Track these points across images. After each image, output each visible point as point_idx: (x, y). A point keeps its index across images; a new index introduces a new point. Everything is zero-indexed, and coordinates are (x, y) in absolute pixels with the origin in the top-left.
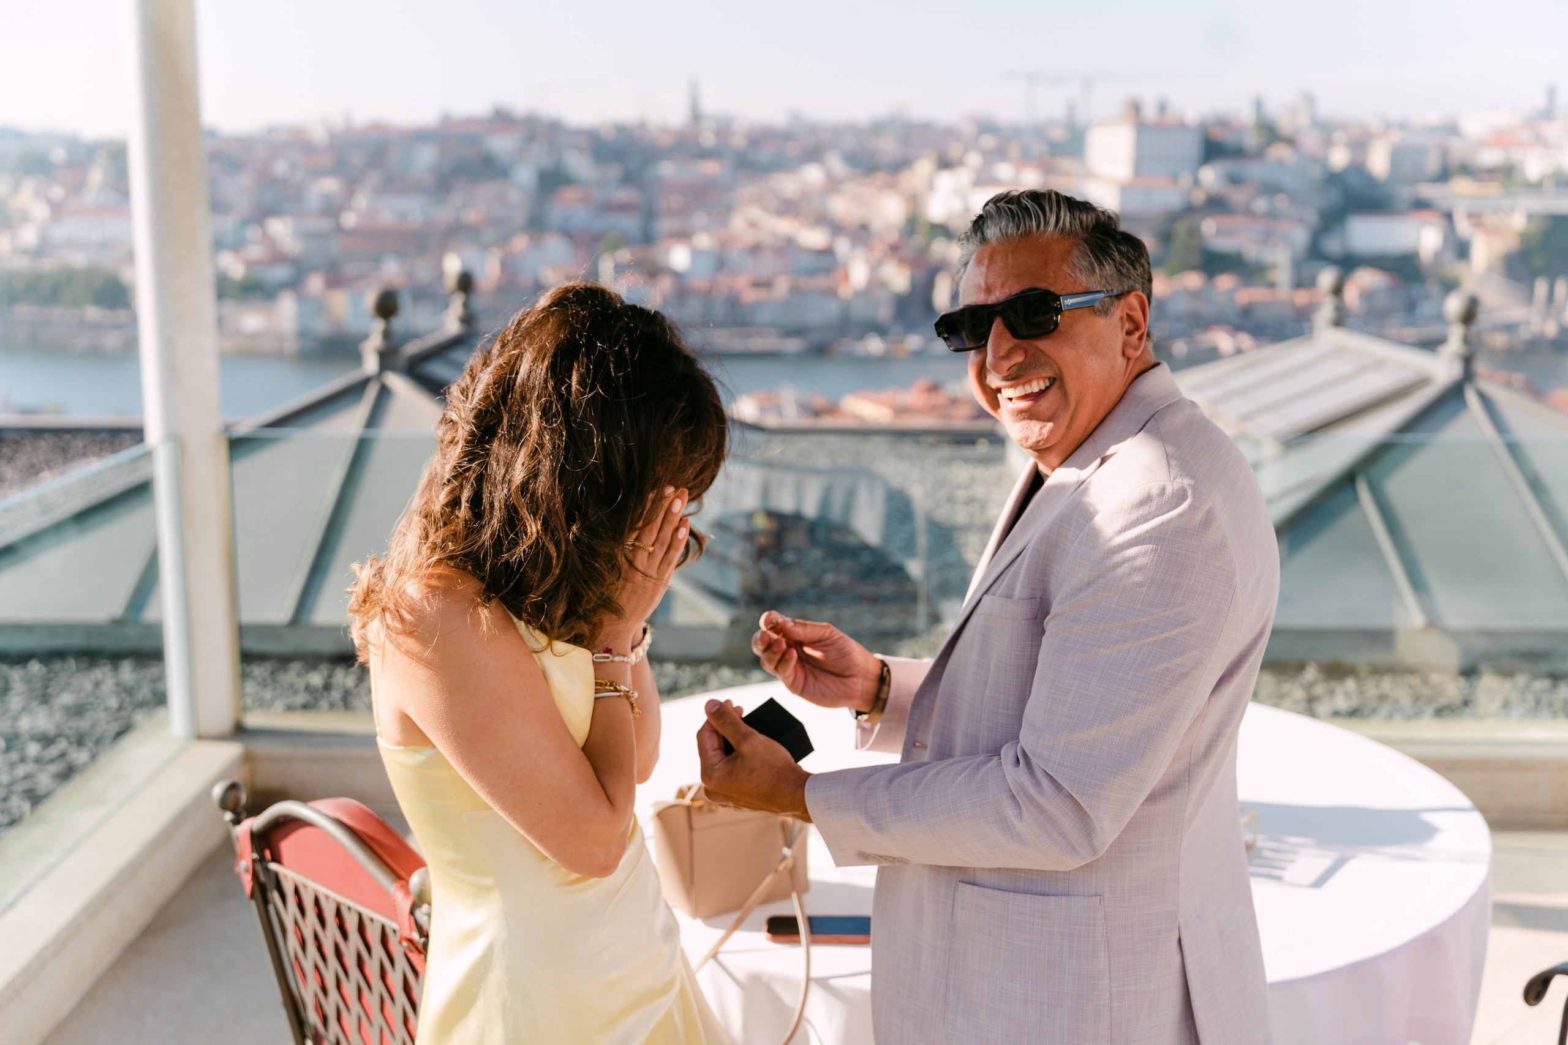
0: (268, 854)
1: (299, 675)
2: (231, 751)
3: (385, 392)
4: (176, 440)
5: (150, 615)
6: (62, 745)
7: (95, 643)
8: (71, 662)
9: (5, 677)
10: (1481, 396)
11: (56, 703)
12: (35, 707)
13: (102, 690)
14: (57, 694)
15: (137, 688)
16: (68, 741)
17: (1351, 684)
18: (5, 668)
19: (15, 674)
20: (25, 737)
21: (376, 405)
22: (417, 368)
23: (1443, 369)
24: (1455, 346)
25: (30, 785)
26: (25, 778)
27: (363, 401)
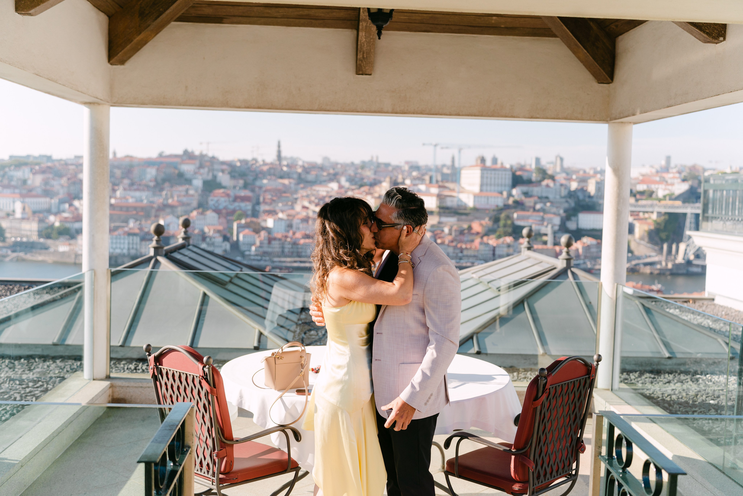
0: (158, 364)
1: (124, 364)
2: (107, 383)
3: (157, 262)
6: (40, 383)
7: (45, 353)
8: (37, 360)
9: (13, 363)
10: (573, 273)
11: (34, 371)
12: (27, 372)
13: (51, 368)
14: (34, 368)
15: (64, 367)
16: (43, 382)
17: (515, 374)
18: (13, 361)
19: (16, 363)
20: (26, 380)
21: (153, 267)
22: (168, 255)
23: (560, 264)
24: (564, 255)
25: (32, 393)
26: (30, 392)
27: (148, 266)
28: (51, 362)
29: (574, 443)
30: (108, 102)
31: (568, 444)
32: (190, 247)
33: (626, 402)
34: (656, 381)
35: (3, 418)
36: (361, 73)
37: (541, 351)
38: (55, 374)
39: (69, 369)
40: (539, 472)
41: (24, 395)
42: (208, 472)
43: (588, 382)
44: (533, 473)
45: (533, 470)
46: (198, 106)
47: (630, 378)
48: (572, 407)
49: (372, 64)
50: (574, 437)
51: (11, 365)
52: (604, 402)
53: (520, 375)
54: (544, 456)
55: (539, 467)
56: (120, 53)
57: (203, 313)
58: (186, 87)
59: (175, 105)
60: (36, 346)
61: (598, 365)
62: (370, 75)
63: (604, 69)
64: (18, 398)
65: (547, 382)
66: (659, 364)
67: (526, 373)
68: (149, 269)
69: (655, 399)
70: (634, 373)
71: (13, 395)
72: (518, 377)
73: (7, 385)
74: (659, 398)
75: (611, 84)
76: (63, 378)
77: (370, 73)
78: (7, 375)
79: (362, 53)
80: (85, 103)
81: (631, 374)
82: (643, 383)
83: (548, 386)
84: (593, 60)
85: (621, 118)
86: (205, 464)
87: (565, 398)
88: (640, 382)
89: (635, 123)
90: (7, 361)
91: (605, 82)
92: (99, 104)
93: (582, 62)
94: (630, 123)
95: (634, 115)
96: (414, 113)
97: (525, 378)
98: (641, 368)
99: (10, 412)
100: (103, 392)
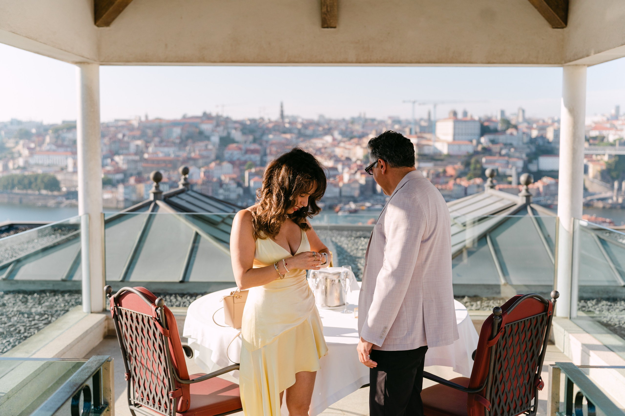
0: (118, 305)
2: (103, 316)
3: (156, 206)
4: (88, 214)
5: (76, 278)
6: (46, 316)
7: (56, 288)
8: (48, 294)
9: (26, 298)
10: (532, 209)
11: (43, 305)
12: (36, 306)
13: (58, 302)
14: (44, 303)
15: (70, 301)
16: (48, 315)
17: (479, 303)
18: (26, 296)
19: (29, 297)
20: (34, 314)
21: (153, 211)
22: (167, 200)
23: (520, 200)
24: (524, 192)
25: (36, 326)
26: (35, 324)
27: (148, 209)
28: (60, 296)
29: (532, 380)
30: (95, 61)
31: (526, 382)
32: (190, 192)
33: (584, 330)
34: (612, 308)
35: (5, 350)
36: (326, 26)
37: (502, 281)
38: (61, 307)
39: (74, 303)
40: (496, 411)
41: (28, 328)
42: (166, 410)
43: (545, 319)
44: (490, 412)
45: (489, 410)
46: (177, 62)
47: (588, 305)
48: (529, 344)
49: (336, 18)
50: (532, 374)
51: (24, 300)
52: (563, 330)
53: (483, 304)
54: (501, 395)
55: (496, 405)
56: (104, 15)
57: (195, 250)
58: (166, 45)
59: (156, 62)
60: (48, 282)
61: (555, 301)
62: (335, 27)
63: (558, 14)
64: (22, 331)
65: (501, 321)
66: (615, 291)
67: (488, 301)
68: (149, 212)
69: (612, 326)
70: (591, 301)
71: (18, 327)
72: (481, 306)
73: (15, 318)
74: (616, 325)
75: (565, 29)
76: (67, 311)
77: (334, 26)
78: (19, 309)
79: (325, 7)
80: (77, 63)
81: (588, 302)
82: (600, 311)
83: (503, 325)
84: (547, 6)
85: (575, 60)
86: (163, 402)
87: (522, 336)
88: (598, 309)
89: (589, 66)
90: (21, 296)
91: (559, 27)
92: (88, 63)
93: (536, 7)
94: (584, 65)
95: (588, 56)
96: (376, 62)
97: (488, 306)
98: (598, 296)
99: (12, 344)
100: (98, 324)
